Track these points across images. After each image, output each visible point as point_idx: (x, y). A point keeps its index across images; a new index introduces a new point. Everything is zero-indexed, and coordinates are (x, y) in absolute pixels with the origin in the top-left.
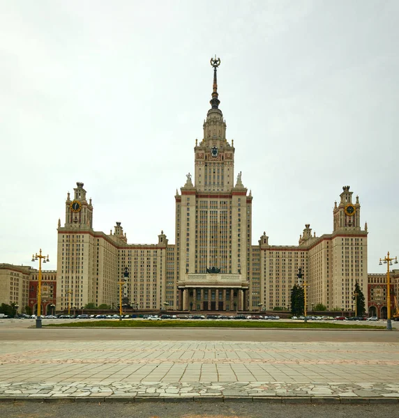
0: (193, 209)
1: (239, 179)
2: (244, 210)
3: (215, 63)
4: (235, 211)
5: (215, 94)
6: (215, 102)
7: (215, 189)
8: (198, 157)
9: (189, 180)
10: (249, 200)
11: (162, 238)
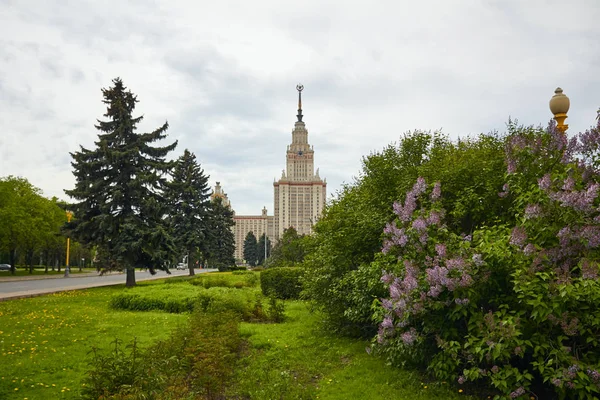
0: (287, 195)
1: (317, 173)
2: (321, 195)
3: (300, 89)
4: (315, 195)
5: (300, 111)
6: (300, 116)
7: (302, 179)
8: (289, 157)
9: (283, 174)
10: (324, 186)
11: (265, 212)
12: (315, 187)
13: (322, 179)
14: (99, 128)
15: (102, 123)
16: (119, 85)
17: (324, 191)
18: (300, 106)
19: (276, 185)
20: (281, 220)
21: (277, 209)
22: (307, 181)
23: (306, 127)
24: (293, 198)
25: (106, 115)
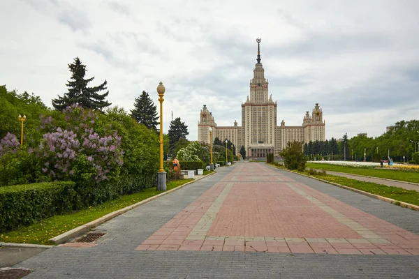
0: (250, 112)
1: (271, 98)
2: (273, 112)
3: (259, 41)
4: (269, 112)
5: (259, 56)
6: (259, 60)
7: (259, 102)
8: (251, 87)
9: (248, 99)
10: (276, 106)
11: (236, 124)
12: (269, 106)
13: (274, 101)
14: (67, 85)
15: (70, 82)
16: (78, 62)
17: (276, 109)
18: (259, 52)
19: (243, 106)
20: (246, 129)
21: (243, 122)
22: (264, 103)
23: (263, 67)
24: (254, 115)
25: (72, 78)
